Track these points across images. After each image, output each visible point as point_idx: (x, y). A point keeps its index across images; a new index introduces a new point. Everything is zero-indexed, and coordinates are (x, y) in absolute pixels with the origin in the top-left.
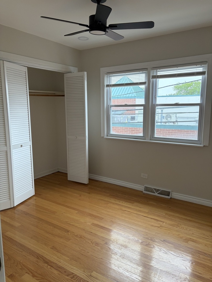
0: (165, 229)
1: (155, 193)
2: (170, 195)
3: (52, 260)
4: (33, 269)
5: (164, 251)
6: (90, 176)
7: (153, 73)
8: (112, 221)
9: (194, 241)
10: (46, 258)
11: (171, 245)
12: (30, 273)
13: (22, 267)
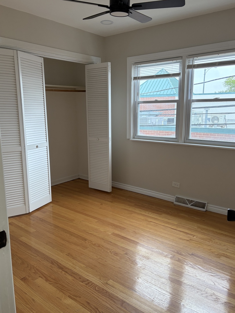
0: (195, 243)
1: (187, 204)
2: (205, 207)
3: (67, 266)
4: (47, 273)
5: (191, 265)
6: (113, 184)
7: (190, 62)
8: (135, 232)
9: (227, 257)
10: (60, 264)
11: (200, 259)
12: (43, 277)
13: (35, 271)
